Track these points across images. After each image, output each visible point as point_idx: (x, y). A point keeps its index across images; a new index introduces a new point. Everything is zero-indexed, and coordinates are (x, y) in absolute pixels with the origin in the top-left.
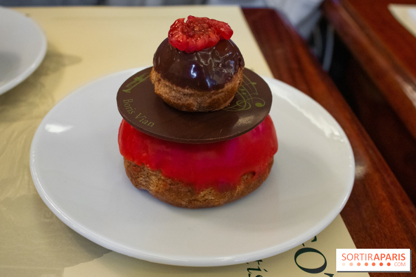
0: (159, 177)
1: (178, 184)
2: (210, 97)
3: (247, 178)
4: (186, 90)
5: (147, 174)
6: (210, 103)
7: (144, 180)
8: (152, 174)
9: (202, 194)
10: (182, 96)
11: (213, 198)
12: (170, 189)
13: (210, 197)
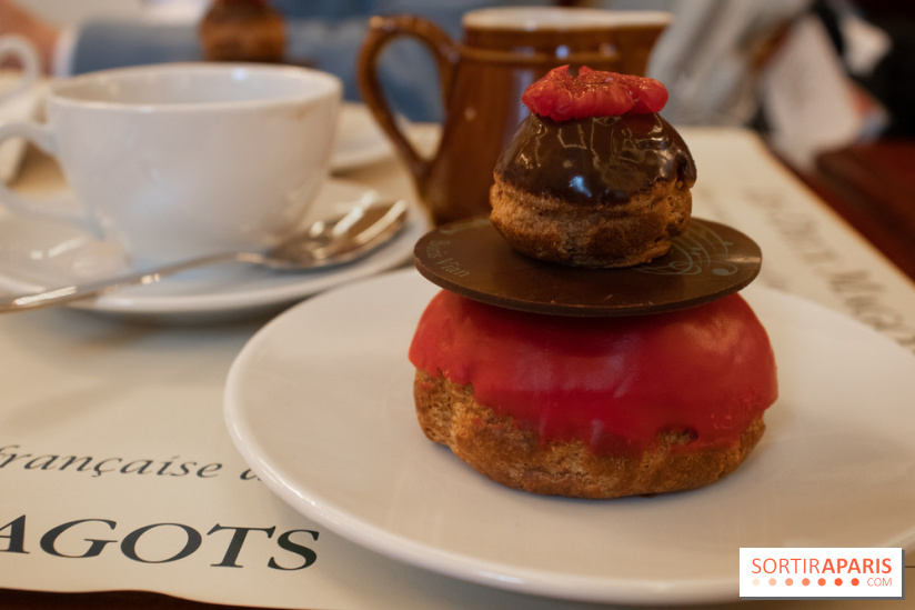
0: (469, 405)
1: (503, 421)
2: (597, 223)
3: (675, 444)
4: (543, 201)
5: (449, 399)
6: (595, 237)
7: (440, 413)
8: (457, 399)
9: (557, 452)
10: (537, 218)
11: (580, 470)
12: (485, 430)
13: (577, 467)
